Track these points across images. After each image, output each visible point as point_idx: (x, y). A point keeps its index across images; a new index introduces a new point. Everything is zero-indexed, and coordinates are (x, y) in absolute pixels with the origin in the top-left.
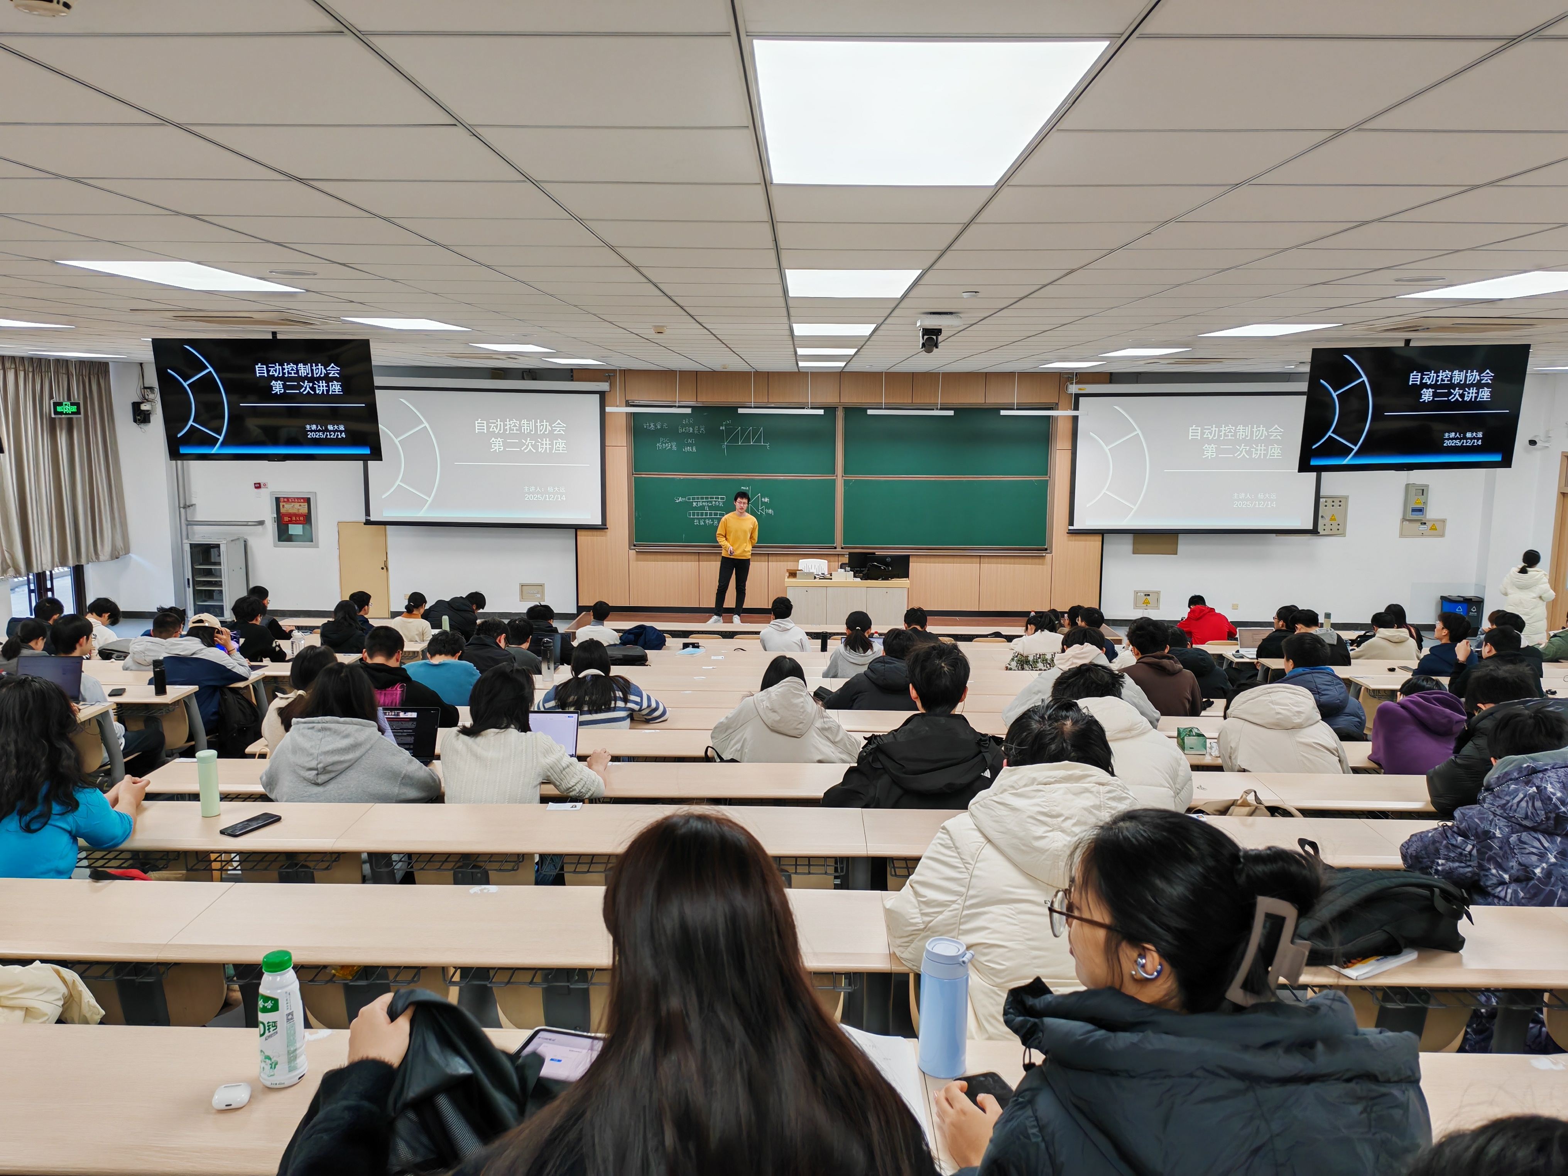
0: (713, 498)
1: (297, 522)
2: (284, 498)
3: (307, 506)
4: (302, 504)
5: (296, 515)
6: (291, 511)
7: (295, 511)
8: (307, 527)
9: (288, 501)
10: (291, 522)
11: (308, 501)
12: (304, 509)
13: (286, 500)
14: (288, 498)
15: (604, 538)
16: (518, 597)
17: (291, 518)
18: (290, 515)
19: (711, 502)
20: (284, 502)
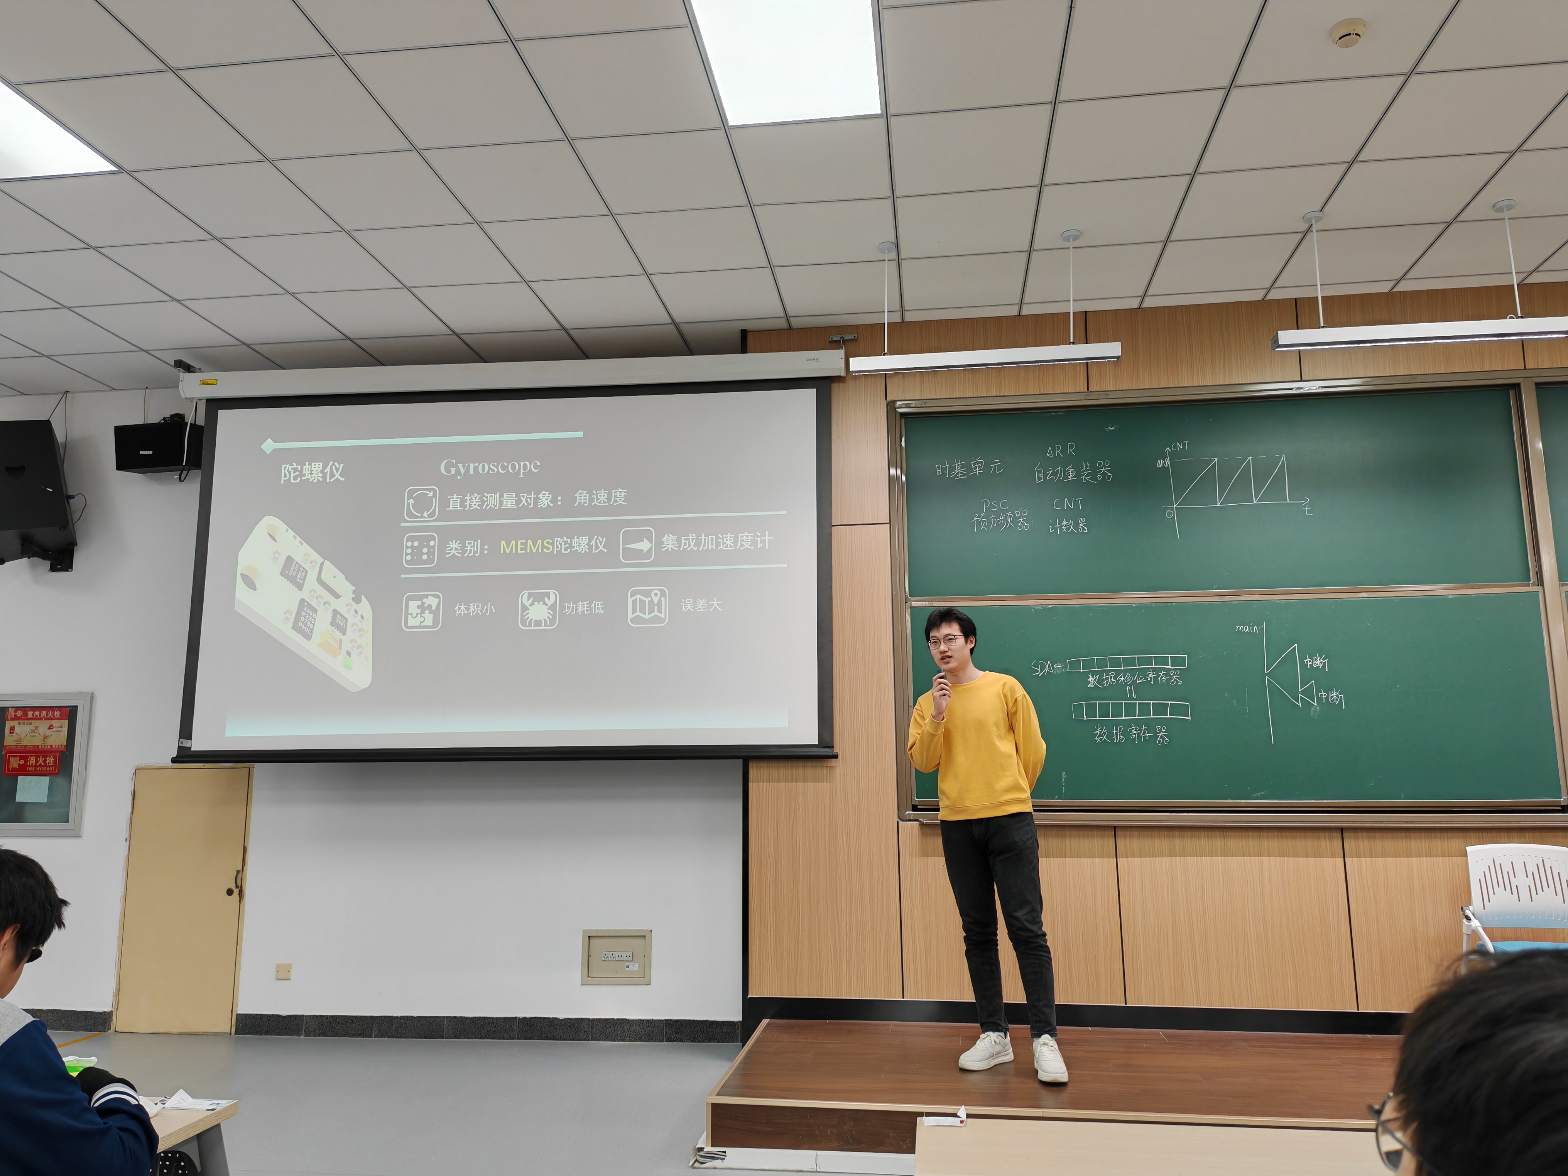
0: (1148, 661)
1: (37, 773)
2: (17, 708)
3: (65, 729)
4: (55, 723)
5: (38, 752)
6: (28, 742)
7: (37, 741)
8: (60, 781)
9: (25, 717)
10: (24, 770)
11: (70, 714)
12: (57, 737)
13: (19, 713)
14: (25, 709)
15: (825, 785)
16: (576, 971)
17: (25, 758)
18: (24, 753)
19: (1143, 673)
20: (16, 718)
